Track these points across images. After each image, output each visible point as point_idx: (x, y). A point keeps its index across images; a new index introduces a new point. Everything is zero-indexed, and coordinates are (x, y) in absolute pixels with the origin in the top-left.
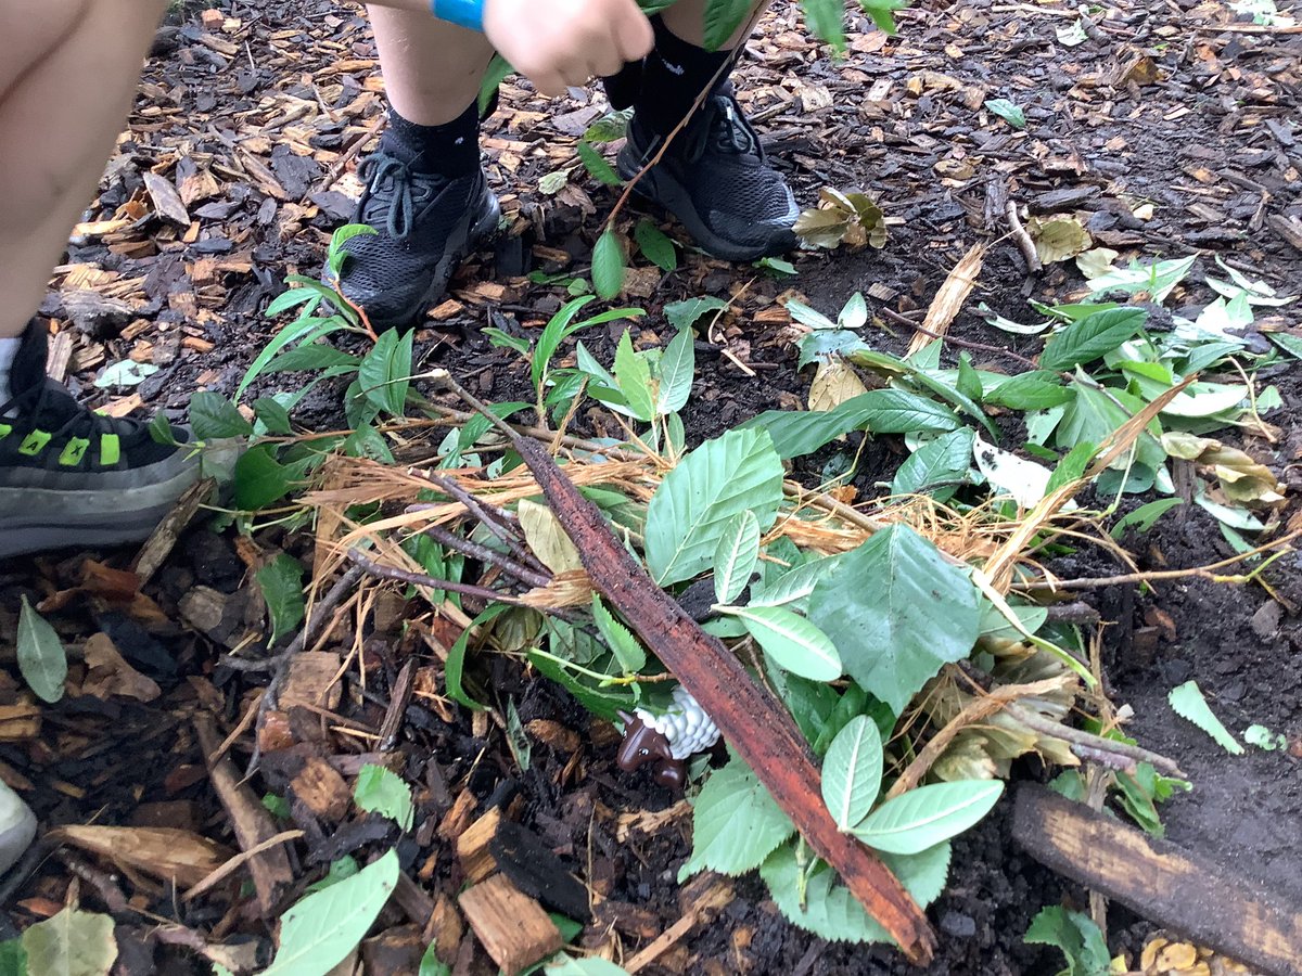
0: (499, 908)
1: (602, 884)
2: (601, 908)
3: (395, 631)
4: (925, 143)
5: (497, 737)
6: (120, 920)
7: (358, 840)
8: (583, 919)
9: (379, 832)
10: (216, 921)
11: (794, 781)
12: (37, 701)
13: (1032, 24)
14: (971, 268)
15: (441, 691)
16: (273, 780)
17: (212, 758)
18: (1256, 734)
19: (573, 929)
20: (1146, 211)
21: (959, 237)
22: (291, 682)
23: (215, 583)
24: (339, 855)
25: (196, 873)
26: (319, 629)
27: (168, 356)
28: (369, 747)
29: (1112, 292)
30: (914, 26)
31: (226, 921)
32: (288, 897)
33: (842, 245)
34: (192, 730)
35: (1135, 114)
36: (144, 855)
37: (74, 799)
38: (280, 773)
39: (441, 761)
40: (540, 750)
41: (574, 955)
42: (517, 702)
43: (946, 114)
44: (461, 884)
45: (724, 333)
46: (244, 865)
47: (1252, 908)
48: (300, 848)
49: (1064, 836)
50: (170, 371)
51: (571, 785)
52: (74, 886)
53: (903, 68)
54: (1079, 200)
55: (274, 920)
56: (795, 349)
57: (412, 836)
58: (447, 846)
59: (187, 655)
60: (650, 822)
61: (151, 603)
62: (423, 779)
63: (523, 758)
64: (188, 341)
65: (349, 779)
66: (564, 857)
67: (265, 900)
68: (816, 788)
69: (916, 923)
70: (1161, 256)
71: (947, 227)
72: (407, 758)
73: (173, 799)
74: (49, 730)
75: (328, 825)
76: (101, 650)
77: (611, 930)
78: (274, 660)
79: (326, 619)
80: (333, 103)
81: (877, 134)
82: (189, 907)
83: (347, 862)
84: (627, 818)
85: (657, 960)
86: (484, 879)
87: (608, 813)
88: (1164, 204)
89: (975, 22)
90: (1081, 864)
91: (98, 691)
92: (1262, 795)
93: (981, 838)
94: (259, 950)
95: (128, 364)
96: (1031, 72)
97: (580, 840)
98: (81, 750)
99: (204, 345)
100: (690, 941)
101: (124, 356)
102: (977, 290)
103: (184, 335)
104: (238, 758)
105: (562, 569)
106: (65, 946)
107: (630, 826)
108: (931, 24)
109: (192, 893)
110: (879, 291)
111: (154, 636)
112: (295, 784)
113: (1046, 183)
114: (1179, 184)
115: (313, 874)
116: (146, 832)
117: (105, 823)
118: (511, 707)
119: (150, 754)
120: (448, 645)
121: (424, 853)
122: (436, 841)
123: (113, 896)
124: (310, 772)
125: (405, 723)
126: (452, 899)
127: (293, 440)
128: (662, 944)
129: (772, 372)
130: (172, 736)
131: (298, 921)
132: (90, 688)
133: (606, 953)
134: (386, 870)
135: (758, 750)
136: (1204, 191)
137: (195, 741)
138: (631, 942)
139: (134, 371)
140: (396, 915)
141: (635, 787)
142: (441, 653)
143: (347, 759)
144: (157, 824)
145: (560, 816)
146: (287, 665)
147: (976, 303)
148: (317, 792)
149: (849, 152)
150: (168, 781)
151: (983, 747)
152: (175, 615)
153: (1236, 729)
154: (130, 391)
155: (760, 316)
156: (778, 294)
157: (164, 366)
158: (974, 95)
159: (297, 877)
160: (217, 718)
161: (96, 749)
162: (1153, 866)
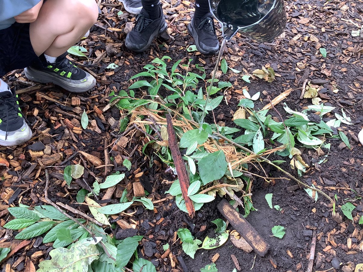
0: (138, 187)
1: (155, 189)
2: (153, 192)
3: (138, 138)
4: (299, 55)
5: (148, 161)
6: (85, 169)
7: (121, 170)
8: (150, 193)
9: (125, 170)
10: (98, 173)
11: (185, 186)
12: (82, 128)
13: (348, 27)
14: (287, 94)
15: (141, 151)
16: (113, 155)
17: (105, 148)
18: (277, 207)
19: (148, 194)
20: (336, 91)
21: (290, 85)
22: (120, 141)
23: (114, 118)
24: (118, 171)
25: (98, 165)
26: (127, 133)
27: (121, 65)
28: (128, 156)
29: (313, 110)
30: (318, 19)
31: (100, 174)
32: (109, 174)
33: (263, 79)
34: (104, 141)
35: (355, 63)
36: (91, 160)
37: (84, 146)
38: (114, 154)
39: (138, 161)
40: (154, 165)
41: (146, 198)
42: (153, 156)
43: (308, 49)
44: (134, 181)
45: (228, 92)
46: (105, 167)
47: (251, 231)
48: (113, 167)
49: (226, 209)
50: (121, 68)
51: (157, 172)
52: (80, 161)
53: (307, 32)
54: (323, 83)
55: (106, 177)
56: (239, 101)
57: (129, 172)
58: (134, 175)
59: (107, 128)
60: (167, 182)
61: (103, 117)
62: (134, 163)
63: (151, 166)
64: (126, 62)
65: (123, 159)
66: (151, 183)
67: (105, 173)
68: (187, 188)
69: (193, 213)
70: (332, 104)
71: (288, 81)
72: (133, 159)
73: (98, 151)
74: (83, 133)
75: (118, 165)
76: (94, 123)
77: (153, 196)
78: (119, 136)
79: (129, 131)
80: (174, 5)
81: (290, 50)
82: (95, 170)
83: (118, 172)
84: (164, 180)
85: (158, 203)
86: (138, 182)
87: (161, 179)
88: (343, 90)
89: (334, 22)
90: (226, 214)
91: (92, 129)
92: (270, 217)
93: (211, 204)
94: (102, 180)
95: (113, 64)
96: (338, 42)
97: (154, 181)
98: (87, 138)
99: (128, 64)
100: (164, 202)
101: (113, 62)
102: (285, 99)
103: (125, 60)
104: (109, 149)
105: (165, 140)
106: (77, 169)
107: (164, 182)
108: (323, 20)
109: (96, 168)
110: (264, 92)
111: (102, 123)
112: (115, 157)
113: (319, 76)
114: (350, 86)
115: (113, 172)
116: (92, 156)
117: (87, 153)
118: (152, 157)
119: (97, 143)
120: (145, 143)
121: (130, 175)
122: (133, 174)
123: (85, 164)
124: (118, 156)
125: (134, 154)
126: (132, 183)
127: (134, 99)
128: (159, 201)
129: (232, 105)
130: (101, 141)
131: (109, 178)
132: (91, 128)
133: (151, 199)
134: (123, 176)
135: (181, 179)
136: (355, 89)
137: (104, 143)
138: (156, 199)
139: (114, 66)
140: (123, 182)
141: (168, 176)
142: (144, 144)
143: (124, 156)
144: (94, 155)
145: (153, 177)
146: (120, 137)
147: (284, 102)
148: (118, 160)
149: (281, 52)
150: (98, 148)
151: (216, 192)
152: (107, 120)
153: (274, 204)
154: (113, 70)
155: (237, 91)
156: (244, 86)
157: (120, 66)
158: (319, 45)
159: (111, 171)
160: (108, 140)
161: (89, 139)
162: (238, 219)
